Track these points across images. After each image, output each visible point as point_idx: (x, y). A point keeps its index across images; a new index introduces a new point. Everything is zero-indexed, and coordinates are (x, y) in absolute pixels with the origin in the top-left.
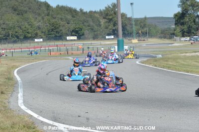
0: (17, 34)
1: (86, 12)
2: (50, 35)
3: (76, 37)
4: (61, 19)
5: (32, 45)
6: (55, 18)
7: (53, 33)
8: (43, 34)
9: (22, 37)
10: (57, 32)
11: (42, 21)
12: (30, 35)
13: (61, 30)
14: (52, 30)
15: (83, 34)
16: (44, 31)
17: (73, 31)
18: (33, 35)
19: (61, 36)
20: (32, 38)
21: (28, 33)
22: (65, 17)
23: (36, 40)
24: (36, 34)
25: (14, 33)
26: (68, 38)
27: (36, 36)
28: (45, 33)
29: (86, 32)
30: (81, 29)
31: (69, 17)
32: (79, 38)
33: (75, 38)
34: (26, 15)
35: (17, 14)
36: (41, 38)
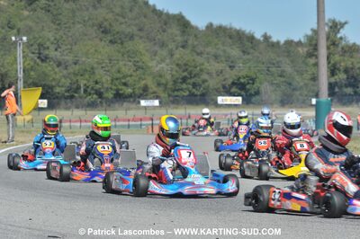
0: (98, 86)
1: (278, 43)
2: (178, 90)
3: (240, 98)
4: (216, 57)
5: (131, 114)
6: (200, 54)
7: (184, 86)
8: (161, 88)
9: (110, 95)
10: (194, 85)
11: (168, 61)
12: (130, 90)
13: (204, 81)
14: (184, 80)
15: (257, 93)
16: (163, 81)
17: (233, 84)
18: (137, 92)
19: (203, 95)
20: (134, 98)
21: (125, 84)
22: (224, 51)
23: (143, 103)
24: (145, 89)
25: (91, 84)
26: (220, 100)
27: (145, 93)
28: (166, 85)
29: (265, 88)
30: (253, 80)
31: (235, 52)
32: (247, 101)
33: (238, 100)
34: (129, 45)
35: (111, 41)
36: (157, 98)
